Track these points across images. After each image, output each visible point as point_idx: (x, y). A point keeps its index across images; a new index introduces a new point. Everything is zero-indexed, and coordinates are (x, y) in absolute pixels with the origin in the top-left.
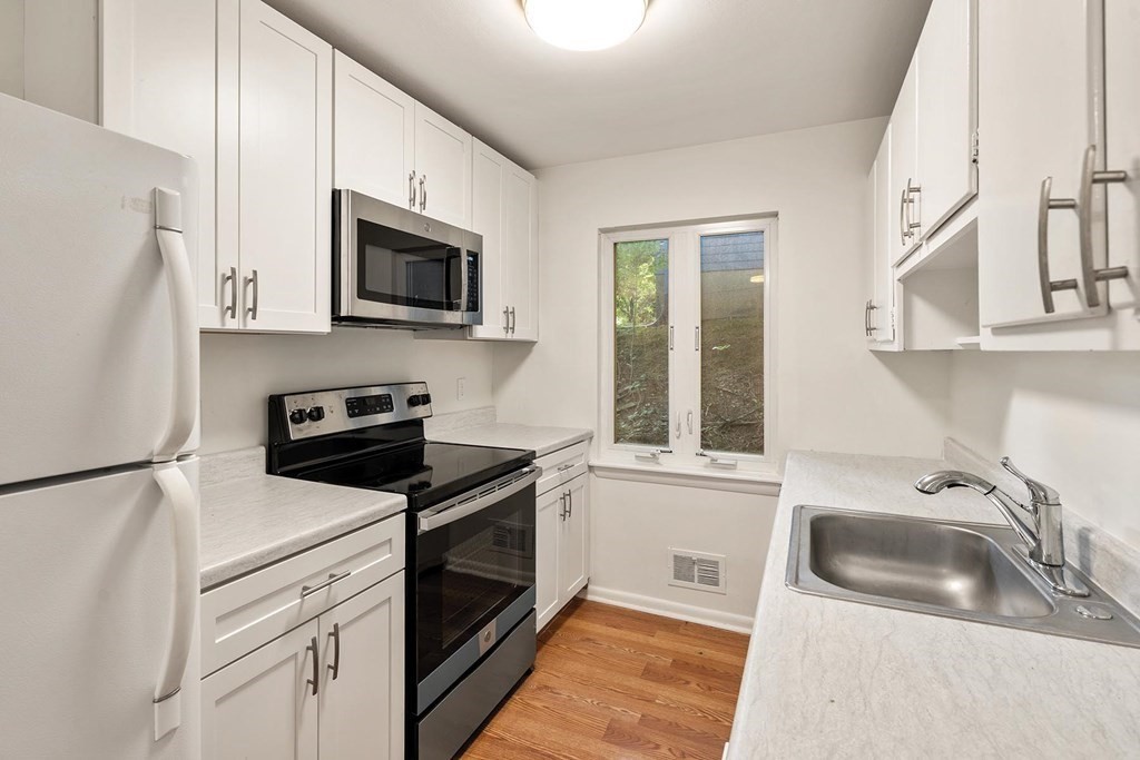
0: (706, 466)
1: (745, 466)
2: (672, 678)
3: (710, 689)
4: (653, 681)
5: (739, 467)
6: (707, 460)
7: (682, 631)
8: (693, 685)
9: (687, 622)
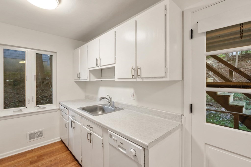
0: (38, 109)
1: (48, 107)
2: (39, 160)
3: (50, 156)
4: (35, 163)
5: (47, 108)
6: (38, 107)
7: (34, 151)
8: (46, 158)
9: (34, 149)
